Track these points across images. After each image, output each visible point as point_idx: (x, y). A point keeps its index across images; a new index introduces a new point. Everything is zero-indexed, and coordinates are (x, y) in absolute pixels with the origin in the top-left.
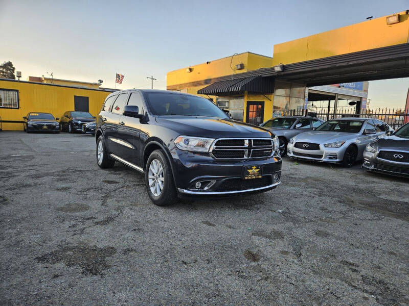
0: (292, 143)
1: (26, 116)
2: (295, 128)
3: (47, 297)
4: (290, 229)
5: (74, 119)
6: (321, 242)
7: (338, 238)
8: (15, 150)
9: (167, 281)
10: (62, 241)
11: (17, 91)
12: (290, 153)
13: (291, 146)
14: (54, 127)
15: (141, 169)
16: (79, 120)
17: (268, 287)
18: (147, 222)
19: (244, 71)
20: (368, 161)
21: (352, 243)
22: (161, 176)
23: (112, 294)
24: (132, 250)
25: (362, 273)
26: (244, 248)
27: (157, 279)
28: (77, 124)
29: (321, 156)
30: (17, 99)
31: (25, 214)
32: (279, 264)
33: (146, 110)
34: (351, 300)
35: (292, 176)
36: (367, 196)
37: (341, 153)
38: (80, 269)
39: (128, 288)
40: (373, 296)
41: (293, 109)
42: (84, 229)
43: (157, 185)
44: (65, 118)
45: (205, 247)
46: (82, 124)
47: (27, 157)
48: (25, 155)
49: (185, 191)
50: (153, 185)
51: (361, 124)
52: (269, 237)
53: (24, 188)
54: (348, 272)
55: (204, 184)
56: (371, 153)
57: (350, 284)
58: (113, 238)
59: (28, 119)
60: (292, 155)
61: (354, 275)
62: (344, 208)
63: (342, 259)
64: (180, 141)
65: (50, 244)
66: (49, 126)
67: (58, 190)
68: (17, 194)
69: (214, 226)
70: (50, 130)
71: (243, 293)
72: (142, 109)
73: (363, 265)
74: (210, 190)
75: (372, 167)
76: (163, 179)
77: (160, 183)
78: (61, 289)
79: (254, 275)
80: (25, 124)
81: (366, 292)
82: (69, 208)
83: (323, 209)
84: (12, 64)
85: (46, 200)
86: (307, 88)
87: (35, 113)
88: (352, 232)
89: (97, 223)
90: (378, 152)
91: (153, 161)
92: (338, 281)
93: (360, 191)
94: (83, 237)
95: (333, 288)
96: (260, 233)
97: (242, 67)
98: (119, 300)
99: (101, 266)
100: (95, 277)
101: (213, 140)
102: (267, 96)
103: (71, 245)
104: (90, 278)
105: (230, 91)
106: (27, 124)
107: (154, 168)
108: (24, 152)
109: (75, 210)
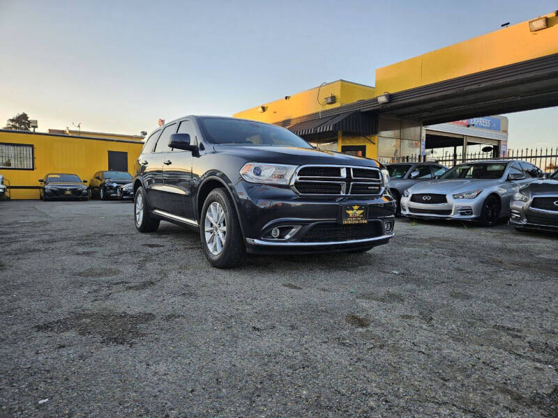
0: (407, 196)
1: (42, 178)
2: (409, 177)
3: (45, 370)
4: (412, 291)
5: (107, 181)
6: (459, 305)
7: (485, 300)
8: (24, 216)
9: (231, 350)
10: (76, 308)
11: (32, 146)
12: (405, 210)
13: (405, 201)
14: (80, 192)
15: (195, 223)
16: (113, 182)
17: (384, 356)
18: (202, 286)
19: (337, 105)
20: (516, 213)
21: (508, 304)
22: (222, 225)
23: (145, 366)
24: (179, 316)
25: (527, 339)
26: (345, 313)
27: (215, 348)
28: (111, 188)
29: (449, 212)
30: (31, 156)
31: (27, 279)
32: (400, 329)
33: (200, 140)
34: (517, 371)
35: (410, 237)
36: (521, 257)
37: (477, 206)
38: (99, 338)
39: (170, 360)
40: (550, 366)
41: (406, 156)
42: (110, 294)
43: (216, 239)
44: (96, 180)
45: (287, 311)
46: (117, 187)
47: (39, 223)
48: (37, 221)
49: (257, 241)
50: (212, 241)
51: (503, 167)
52: (383, 300)
53: (30, 253)
54: (505, 338)
55: (284, 231)
56: (521, 203)
57: (511, 352)
58: (152, 303)
59: (45, 183)
60: (408, 212)
61: (516, 342)
62: (490, 269)
63: (495, 324)
64: (248, 171)
65: (59, 311)
66: (74, 191)
67: (78, 254)
68: (18, 259)
69: (300, 288)
70: (74, 196)
71: (347, 363)
72: (195, 138)
73: (529, 330)
74: (294, 240)
75: (524, 222)
76: (225, 229)
77: (221, 235)
78: (67, 361)
79: (362, 342)
80: (42, 190)
81: (539, 361)
82: (90, 273)
83: (459, 270)
84: (28, 116)
85: (59, 264)
86: (424, 128)
87: (55, 174)
88: (505, 293)
89: (130, 288)
90: (531, 200)
91: (211, 206)
92: (492, 348)
93: (511, 251)
94: (108, 303)
95: (485, 356)
96: (367, 296)
97: (333, 100)
98: (156, 373)
99: (131, 334)
100: (121, 347)
101: (295, 167)
102: (369, 138)
103: (89, 312)
104: (113, 348)
105: (318, 131)
106: (44, 189)
107: (212, 216)
108: (36, 218)
109: (100, 275)
